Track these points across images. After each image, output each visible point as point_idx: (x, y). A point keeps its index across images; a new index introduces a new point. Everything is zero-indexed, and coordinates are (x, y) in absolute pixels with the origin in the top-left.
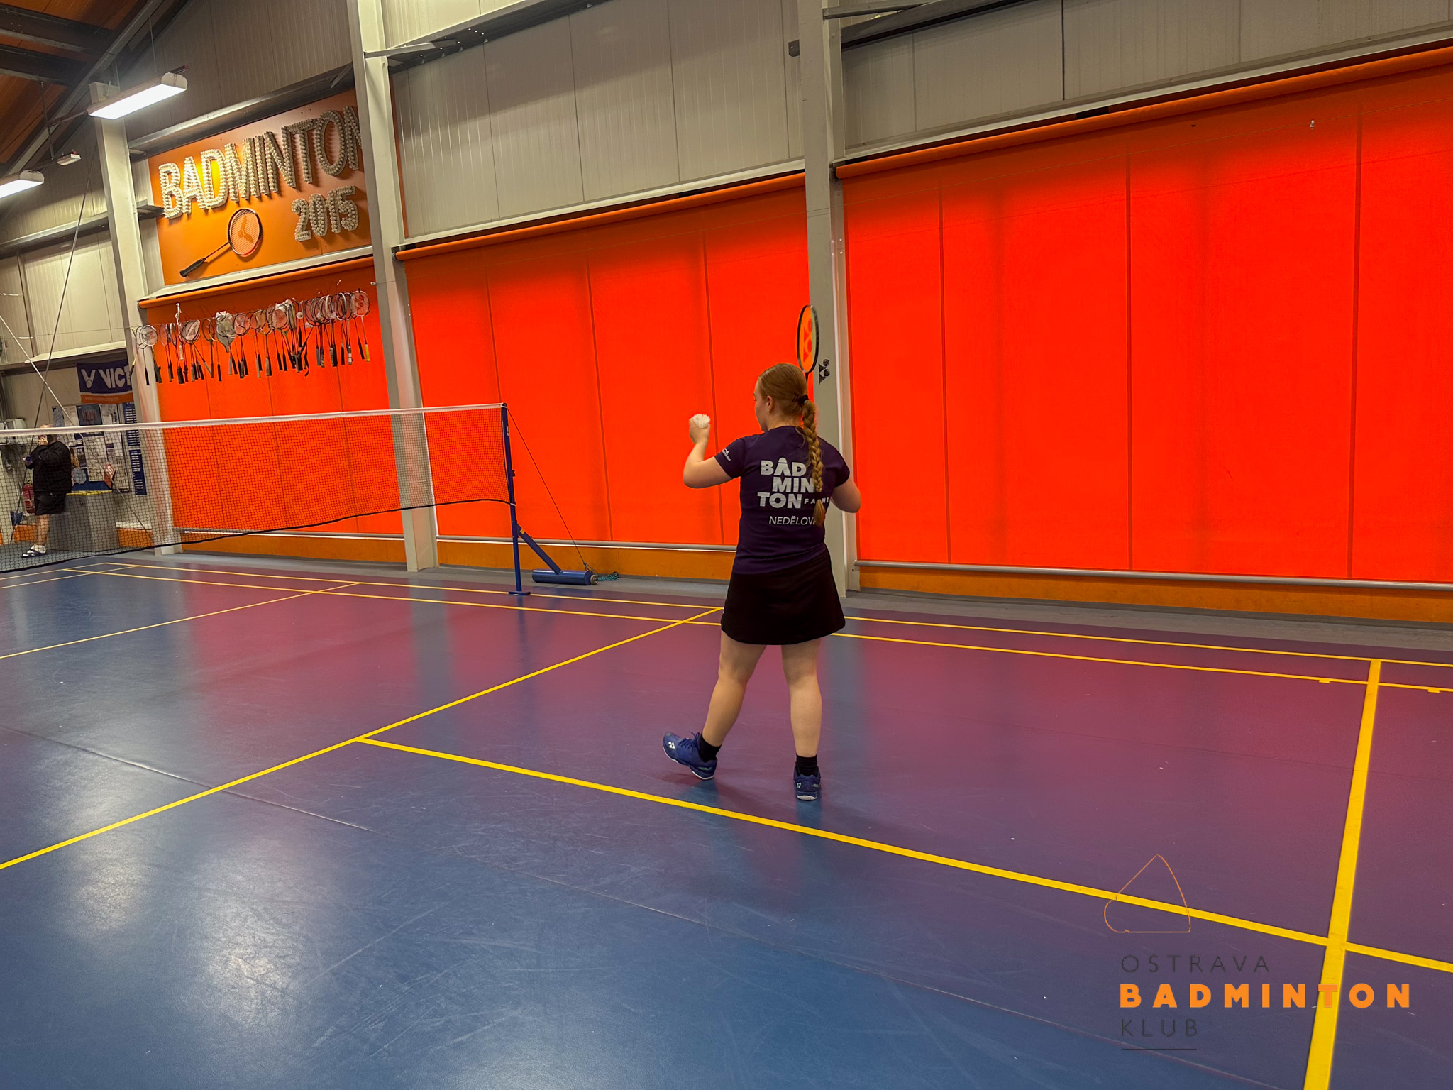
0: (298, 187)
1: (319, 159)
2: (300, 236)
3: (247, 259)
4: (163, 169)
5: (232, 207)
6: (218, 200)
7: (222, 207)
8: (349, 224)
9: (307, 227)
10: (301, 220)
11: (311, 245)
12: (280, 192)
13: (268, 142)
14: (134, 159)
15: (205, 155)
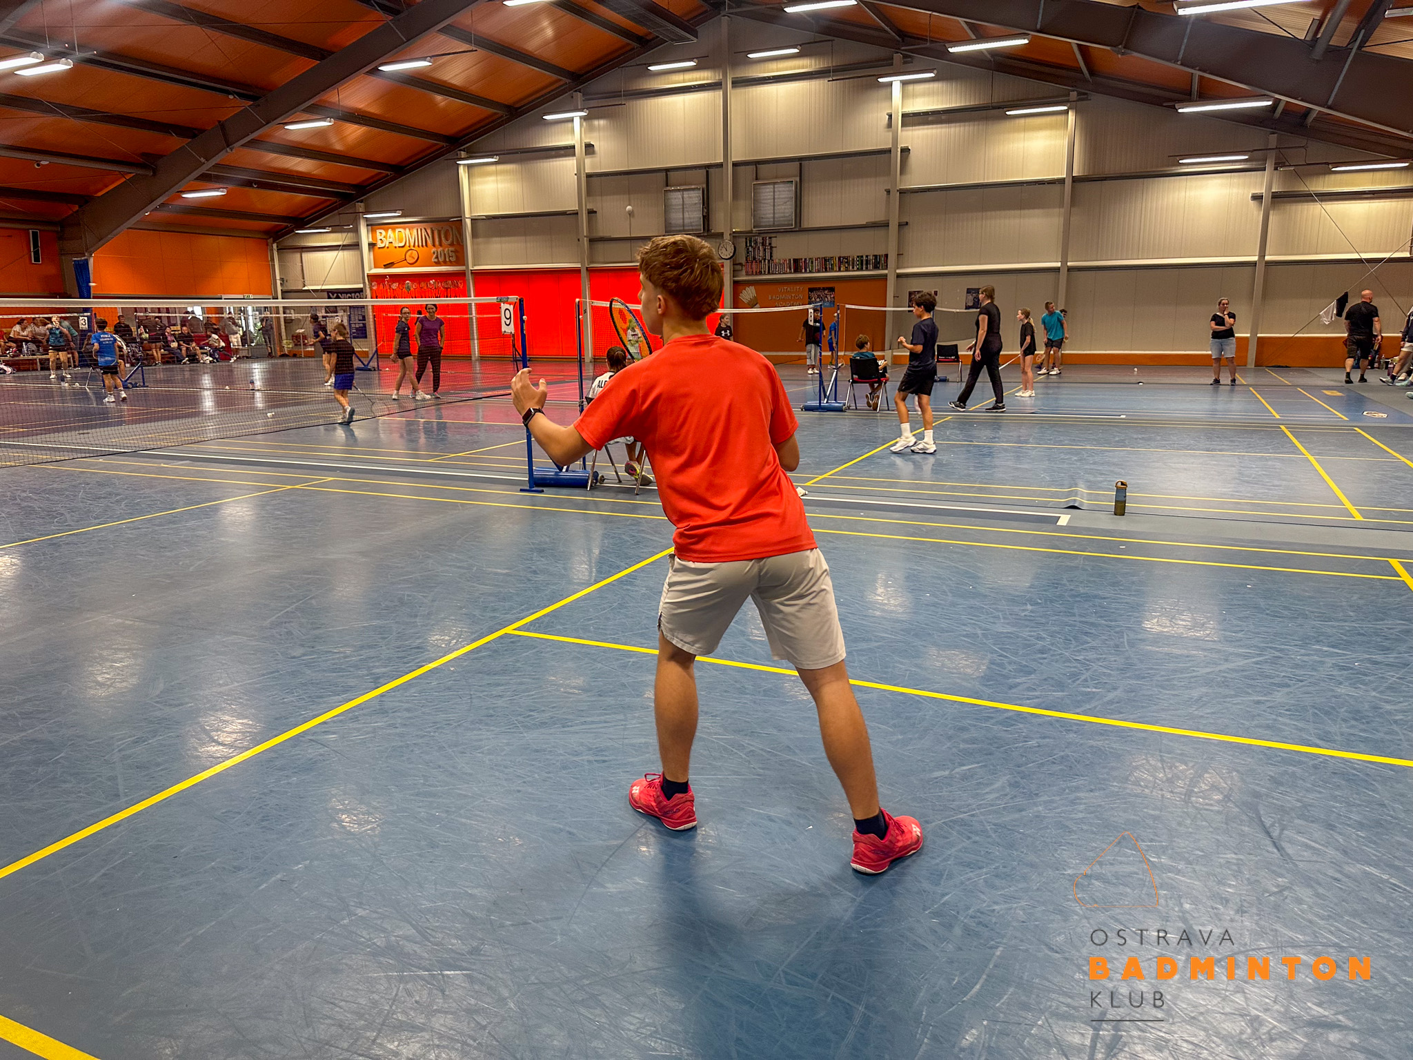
0: (434, 245)
1: (443, 239)
2: (434, 260)
3: (412, 264)
4: (378, 231)
5: (407, 248)
6: (402, 244)
7: (403, 247)
8: (453, 259)
9: (437, 257)
10: (435, 256)
11: (438, 264)
12: (426, 245)
13: (423, 230)
14: (367, 225)
15: (397, 230)
